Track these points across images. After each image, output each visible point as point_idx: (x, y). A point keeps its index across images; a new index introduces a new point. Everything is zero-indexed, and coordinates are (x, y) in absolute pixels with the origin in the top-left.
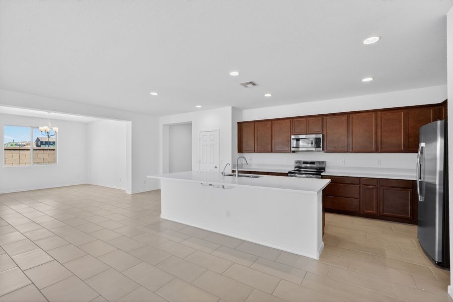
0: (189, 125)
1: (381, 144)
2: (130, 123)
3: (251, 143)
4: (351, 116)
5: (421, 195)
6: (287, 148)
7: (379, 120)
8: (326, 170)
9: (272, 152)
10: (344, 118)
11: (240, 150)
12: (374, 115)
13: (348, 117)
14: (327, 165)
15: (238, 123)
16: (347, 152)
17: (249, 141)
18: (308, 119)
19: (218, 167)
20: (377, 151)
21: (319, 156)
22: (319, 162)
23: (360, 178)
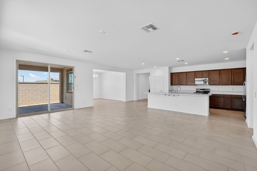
0: (148, 74)
1: (233, 82)
2: (125, 73)
3: (177, 81)
4: (221, 71)
5: (244, 98)
6: (193, 84)
7: (233, 73)
8: (210, 92)
9: (186, 85)
10: (218, 71)
11: (172, 84)
12: (230, 70)
13: (220, 71)
14: (210, 90)
15: (171, 73)
16: (219, 85)
17: (176, 80)
18: (203, 72)
19: (162, 91)
20: (231, 85)
21: (207, 87)
22: (207, 89)
23: (224, 95)
